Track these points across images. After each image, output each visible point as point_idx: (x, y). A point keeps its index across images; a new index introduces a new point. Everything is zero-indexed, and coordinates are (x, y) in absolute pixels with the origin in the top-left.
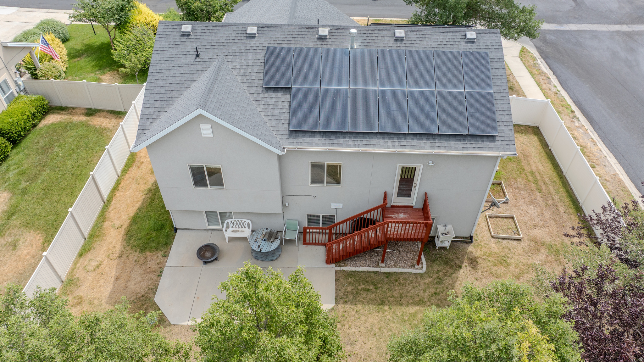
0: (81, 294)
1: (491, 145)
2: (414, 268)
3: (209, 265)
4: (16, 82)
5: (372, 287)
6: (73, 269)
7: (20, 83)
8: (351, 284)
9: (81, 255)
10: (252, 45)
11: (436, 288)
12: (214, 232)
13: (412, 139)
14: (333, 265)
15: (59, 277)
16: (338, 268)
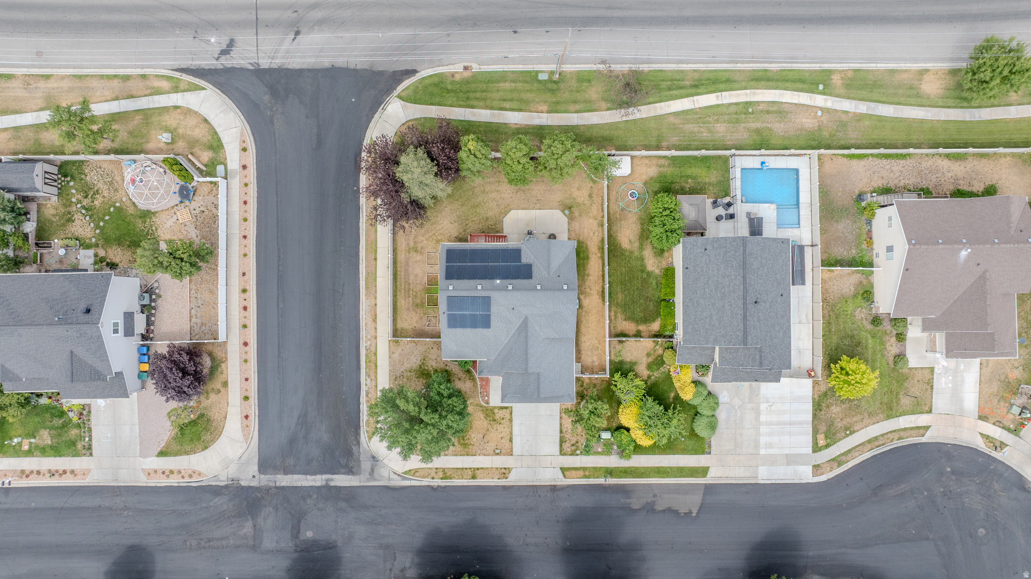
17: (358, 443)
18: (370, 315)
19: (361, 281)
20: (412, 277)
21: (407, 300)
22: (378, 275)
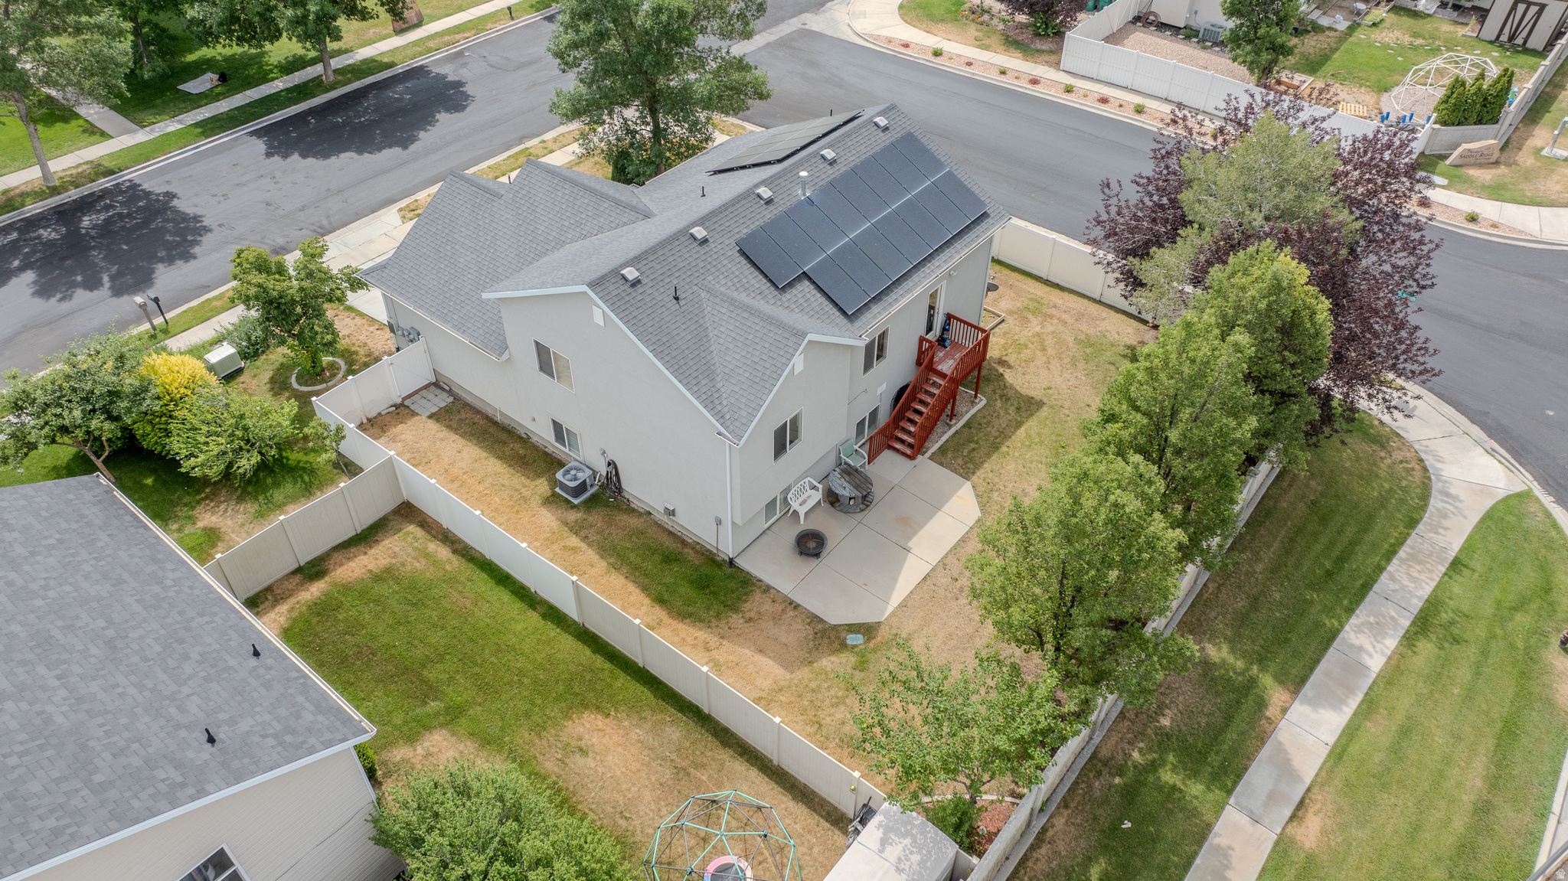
1: (990, 221)
2: (977, 404)
3: (823, 555)
5: (973, 445)
8: (955, 456)
10: (715, 249)
11: (1012, 405)
12: (772, 529)
14: (920, 457)
16: (927, 456)
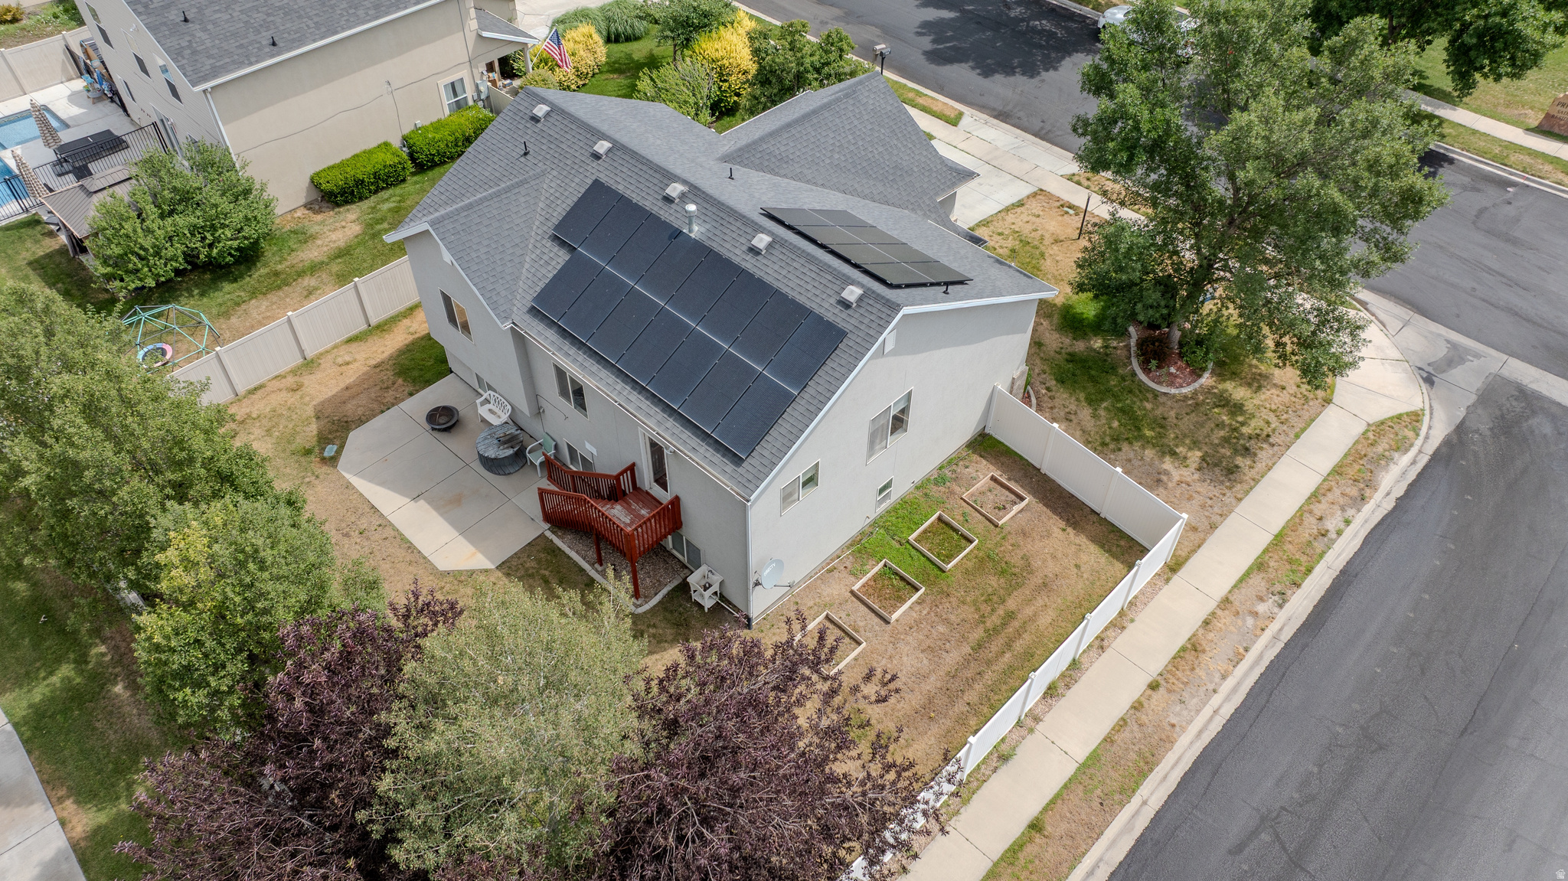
0: (306, 382)
1: (730, 467)
3: (436, 433)
4: (477, 86)
6: (327, 352)
7: (482, 88)
8: (539, 561)
9: (350, 341)
10: (589, 168)
13: (647, 399)
14: (547, 526)
15: (302, 351)
16: (548, 534)
17: (1461, 429)
18: (1200, 672)
19: (1156, 802)
20: (952, 658)
21: (1028, 611)
22: (1070, 769)
